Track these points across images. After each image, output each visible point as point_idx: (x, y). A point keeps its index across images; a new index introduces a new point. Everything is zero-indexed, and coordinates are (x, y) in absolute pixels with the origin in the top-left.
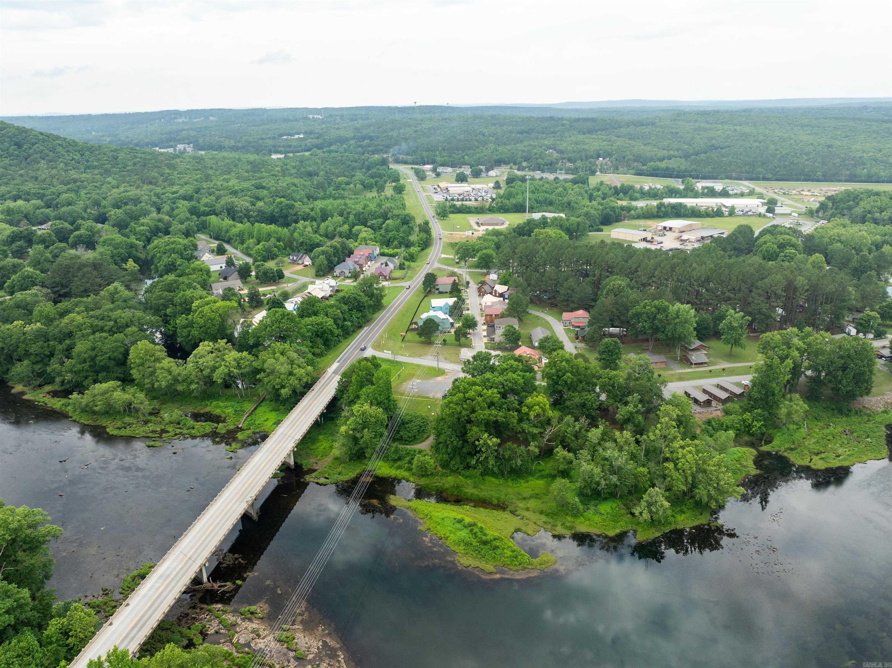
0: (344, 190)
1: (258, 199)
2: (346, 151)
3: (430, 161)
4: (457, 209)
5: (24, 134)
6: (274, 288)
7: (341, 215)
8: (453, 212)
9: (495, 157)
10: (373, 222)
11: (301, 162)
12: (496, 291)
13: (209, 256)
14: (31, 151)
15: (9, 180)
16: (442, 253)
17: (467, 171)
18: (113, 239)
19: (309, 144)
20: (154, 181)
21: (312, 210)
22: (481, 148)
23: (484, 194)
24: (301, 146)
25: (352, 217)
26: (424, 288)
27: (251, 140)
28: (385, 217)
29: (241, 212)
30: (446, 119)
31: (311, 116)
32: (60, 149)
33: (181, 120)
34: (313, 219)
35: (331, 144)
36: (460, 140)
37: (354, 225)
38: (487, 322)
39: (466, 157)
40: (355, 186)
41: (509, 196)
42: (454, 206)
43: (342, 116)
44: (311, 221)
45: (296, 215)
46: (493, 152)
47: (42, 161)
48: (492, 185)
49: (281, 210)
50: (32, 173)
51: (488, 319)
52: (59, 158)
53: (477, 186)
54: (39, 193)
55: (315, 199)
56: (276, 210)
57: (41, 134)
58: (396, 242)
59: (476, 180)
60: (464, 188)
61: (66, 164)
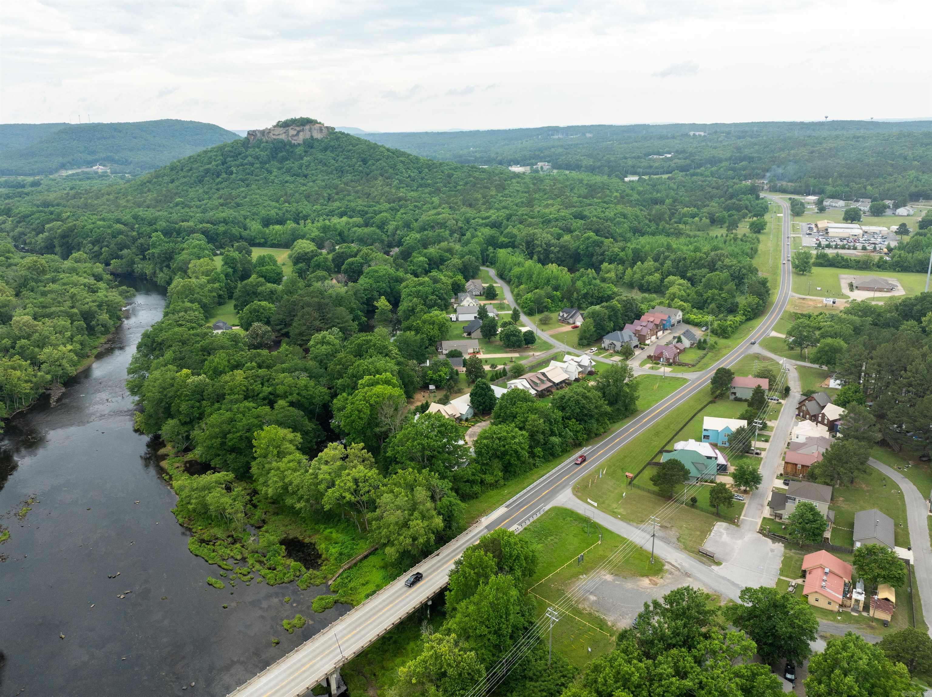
0: (686, 223)
1: (569, 231)
2: (712, 174)
3: (817, 190)
4: (828, 260)
5: (372, 151)
6: (517, 355)
7: (656, 260)
8: (821, 265)
9: (913, 189)
10: (694, 273)
11: (654, 186)
12: (824, 415)
13: (470, 300)
14: (374, 167)
15: (345, 196)
16: (772, 330)
17: (864, 206)
18: (376, 271)
19: (673, 165)
20: (474, 203)
21: (623, 249)
22: (896, 175)
23: (879, 240)
24: (663, 167)
25: (668, 263)
26: (712, 389)
27: (612, 159)
28: (712, 267)
29: (541, 246)
30: (858, 137)
31: (692, 133)
32: (400, 166)
33: (556, 137)
34: (622, 262)
35: (700, 166)
36: (868, 165)
37: (669, 274)
38: (786, 473)
39: (869, 187)
40: (701, 220)
41: (915, 247)
42: (824, 256)
43: (729, 133)
44: (618, 264)
45: (602, 254)
46: (912, 182)
47: (380, 178)
48: (895, 228)
49: (587, 247)
50: (367, 190)
51: (789, 469)
52: (397, 175)
53: (872, 229)
54: (363, 211)
55: (643, 234)
56: (581, 247)
57: (388, 150)
58: (713, 305)
59: (876, 219)
60: (854, 229)
61: (401, 182)
